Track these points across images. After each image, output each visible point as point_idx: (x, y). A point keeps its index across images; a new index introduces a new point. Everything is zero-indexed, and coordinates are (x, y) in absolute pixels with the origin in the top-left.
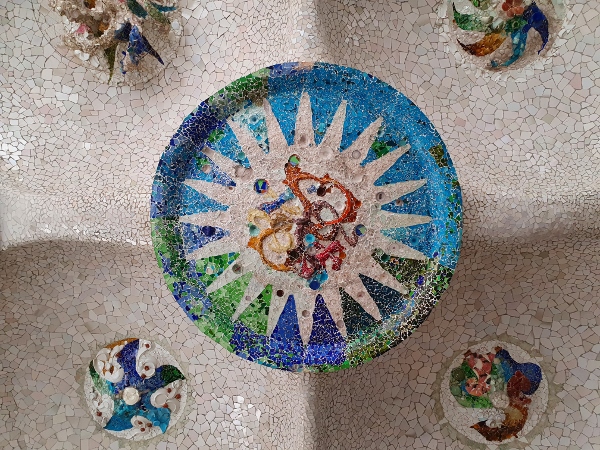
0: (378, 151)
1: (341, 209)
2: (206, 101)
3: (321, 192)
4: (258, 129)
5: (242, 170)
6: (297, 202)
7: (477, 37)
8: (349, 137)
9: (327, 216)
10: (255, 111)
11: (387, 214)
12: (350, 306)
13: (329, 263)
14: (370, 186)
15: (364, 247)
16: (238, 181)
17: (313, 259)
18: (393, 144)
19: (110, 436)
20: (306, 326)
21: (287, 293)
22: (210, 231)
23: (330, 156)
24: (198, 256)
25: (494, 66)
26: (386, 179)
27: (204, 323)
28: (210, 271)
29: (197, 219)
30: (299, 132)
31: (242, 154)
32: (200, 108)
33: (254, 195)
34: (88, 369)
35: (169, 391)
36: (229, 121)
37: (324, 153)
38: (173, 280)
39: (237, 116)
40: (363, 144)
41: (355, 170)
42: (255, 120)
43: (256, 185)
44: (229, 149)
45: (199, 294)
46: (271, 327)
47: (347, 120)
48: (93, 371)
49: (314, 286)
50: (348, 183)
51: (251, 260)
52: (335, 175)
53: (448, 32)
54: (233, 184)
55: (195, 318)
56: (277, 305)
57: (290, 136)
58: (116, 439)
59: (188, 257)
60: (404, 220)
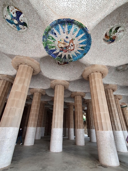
0: (82, 48)
1: (71, 49)
2: (74, 20)
3: (72, 46)
4: (75, 31)
5: (67, 33)
6: (68, 44)
7: (108, 35)
8: (81, 44)
9: (69, 48)
10: (77, 28)
11: (74, 53)
12: (61, 55)
13: (64, 51)
14: (76, 50)
15: (69, 53)
16: (65, 33)
17: (63, 50)
18: (83, 48)
19: (6, 21)
20: (55, 52)
21: (56, 49)
22: (55, 34)
23: (77, 43)
24: (50, 34)
25: (104, 39)
26: (78, 51)
27: (44, 42)
28: (50, 38)
29: (55, 31)
30: (78, 37)
31: (70, 31)
32: (72, 20)
33: (65, 37)
34: (7, 6)
35: (24, 27)
36: (73, 25)
37: (77, 42)
38: (45, 35)
39: (75, 25)
40: (81, 46)
41: (78, 47)
42: (76, 29)
43: (67, 37)
44: (69, 28)
45: (46, 38)
46: (51, 49)
47: (83, 42)
48: (8, 8)
49: (60, 51)
50: (75, 47)
51: (56, 43)
52: (75, 45)
53: (108, 30)
54: (64, 33)
55: (43, 41)
56: (54, 49)
57: (77, 36)
58: (7, 23)
59: (49, 33)
60: (75, 55)
